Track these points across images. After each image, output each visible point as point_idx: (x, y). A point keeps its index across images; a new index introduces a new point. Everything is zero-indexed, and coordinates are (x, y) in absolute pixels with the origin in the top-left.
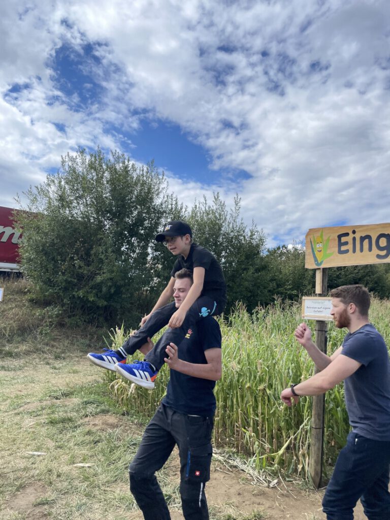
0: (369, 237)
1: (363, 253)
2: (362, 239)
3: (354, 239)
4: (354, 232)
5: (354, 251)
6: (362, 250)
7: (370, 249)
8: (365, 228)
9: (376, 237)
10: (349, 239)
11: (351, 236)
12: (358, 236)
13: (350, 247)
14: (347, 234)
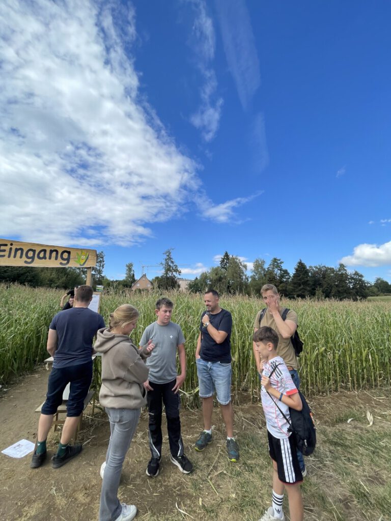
0: (22, 250)
1: (15, 259)
2: (17, 250)
3: (11, 249)
4: (12, 245)
5: (9, 256)
6: (15, 256)
7: (21, 257)
8: (20, 243)
9: (26, 250)
10: (7, 248)
11: (9, 246)
12: (14, 248)
13: (7, 253)
14: (6, 245)
